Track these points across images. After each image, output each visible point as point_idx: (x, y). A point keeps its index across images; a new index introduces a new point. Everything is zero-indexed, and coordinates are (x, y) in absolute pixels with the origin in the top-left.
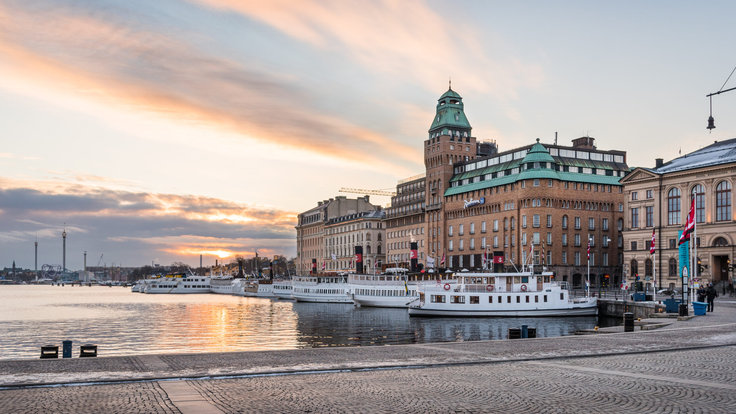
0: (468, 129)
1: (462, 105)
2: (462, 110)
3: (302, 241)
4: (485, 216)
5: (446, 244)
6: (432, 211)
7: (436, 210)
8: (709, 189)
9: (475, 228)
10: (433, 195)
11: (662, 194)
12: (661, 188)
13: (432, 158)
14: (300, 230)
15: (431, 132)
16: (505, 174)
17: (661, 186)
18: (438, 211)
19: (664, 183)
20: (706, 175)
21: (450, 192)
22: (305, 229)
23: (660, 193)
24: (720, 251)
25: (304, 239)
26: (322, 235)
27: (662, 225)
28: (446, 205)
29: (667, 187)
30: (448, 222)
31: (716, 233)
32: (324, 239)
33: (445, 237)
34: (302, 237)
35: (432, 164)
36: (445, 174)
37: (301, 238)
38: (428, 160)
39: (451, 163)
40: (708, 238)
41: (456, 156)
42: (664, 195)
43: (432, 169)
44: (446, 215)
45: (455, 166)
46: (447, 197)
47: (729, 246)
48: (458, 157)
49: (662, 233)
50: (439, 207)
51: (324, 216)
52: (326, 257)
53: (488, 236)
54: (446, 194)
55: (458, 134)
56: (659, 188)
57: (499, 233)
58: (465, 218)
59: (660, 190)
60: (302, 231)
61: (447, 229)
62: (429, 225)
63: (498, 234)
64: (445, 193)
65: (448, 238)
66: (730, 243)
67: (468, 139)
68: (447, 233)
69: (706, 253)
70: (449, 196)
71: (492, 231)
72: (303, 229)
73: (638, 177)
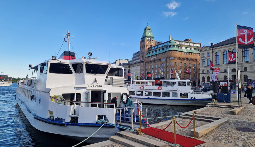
4: (157, 63)
9: (154, 67)
10: (142, 57)
11: (213, 54)
15: (142, 38)
16: (162, 50)
18: (143, 62)
20: (229, 47)
21: (147, 56)
24: (233, 73)
28: (146, 60)
29: (214, 52)
30: (146, 65)
31: (232, 67)
38: (141, 46)
40: (229, 69)
41: (149, 45)
43: (142, 49)
45: (149, 48)
55: (150, 39)
58: (151, 64)
62: (141, 66)
64: (145, 56)
68: (146, 68)
71: (158, 67)
73: (205, 49)
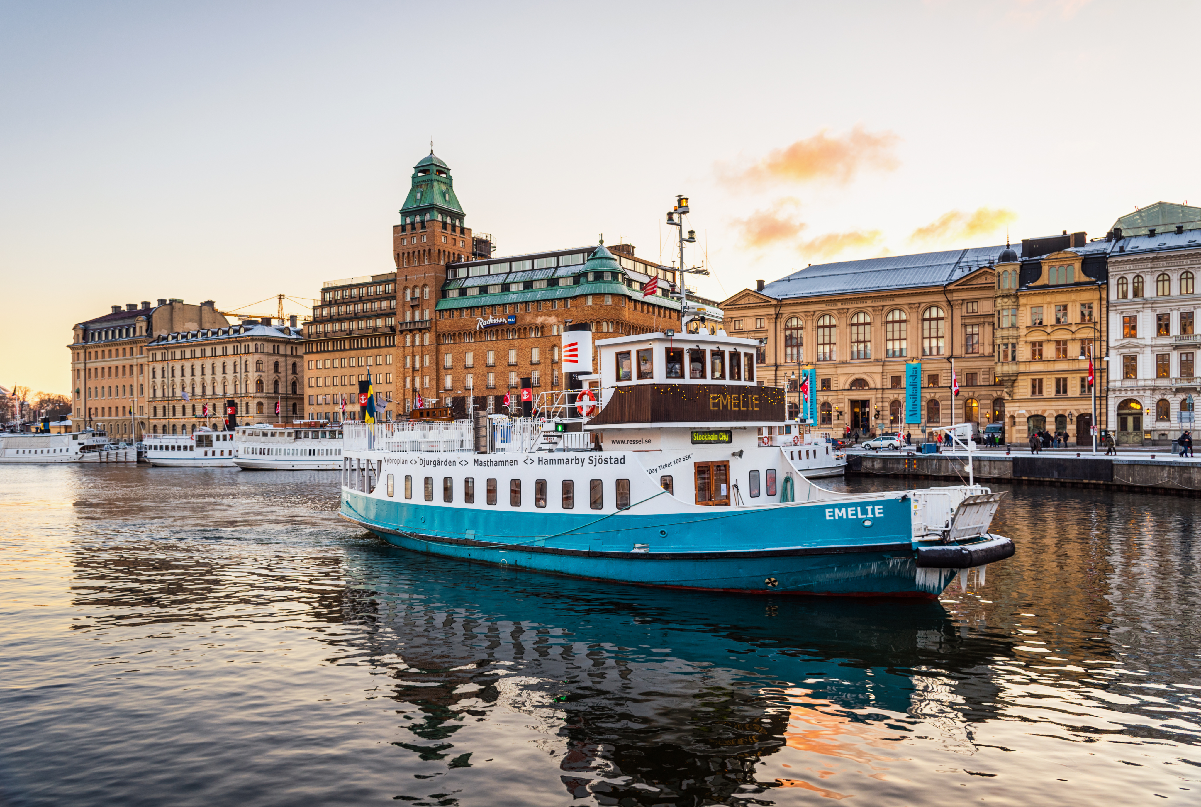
0: (461, 216)
1: (450, 179)
2: (451, 187)
3: (85, 370)
4: (516, 342)
5: (438, 381)
6: (411, 331)
7: (420, 330)
8: (843, 321)
9: (497, 358)
10: (412, 307)
11: (778, 324)
12: (777, 316)
13: (411, 252)
14: (82, 352)
15: (404, 213)
16: (548, 285)
17: (777, 315)
18: (423, 331)
19: (783, 310)
20: (839, 304)
21: (444, 305)
22: (93, 351)
23: (776, 323)
24: (859, 395)
25: (88, 366)
26: (143, 361)
27: (778, 362)
28: (439, 323)
29: (784, 315)
30: (442, 348)
31: (854, 374)
32: (145, 368)
33: (438, 370)
34: (85, 364)
35: (409, 262)
36: (436, 277)
37: (83, 365)
38: (401, 254)
39: (442, 263)
40: (842, 379)
41: (449, 252)
42: (781, 325)
43: (410, 269)
44: (438, 336)
45: (448, 267)
46: (440, 311)
47: (871, 389)
48: (452, 255)
49: (778, 372)
50: (428, 325)
51: (147, 331)
52: (152, 395)
53: (522, 370)
54: (439, 308)
55: (449, 220)
56: (774, 316)
57: (541, 366)
58: (477, 344)
59: (776, 319)
60: (85, 352)
61: (441, 358)
62: (404, 351)
63: (539, 367)
64: (436, 305)
65: (443, 372)
66: (872, 385)
67: (463, 230)
68: (441, 364)
69: (840, 397)
70: (446, 310)
71: (528, 362)
72: (88, 351)
73: (745, 301)
